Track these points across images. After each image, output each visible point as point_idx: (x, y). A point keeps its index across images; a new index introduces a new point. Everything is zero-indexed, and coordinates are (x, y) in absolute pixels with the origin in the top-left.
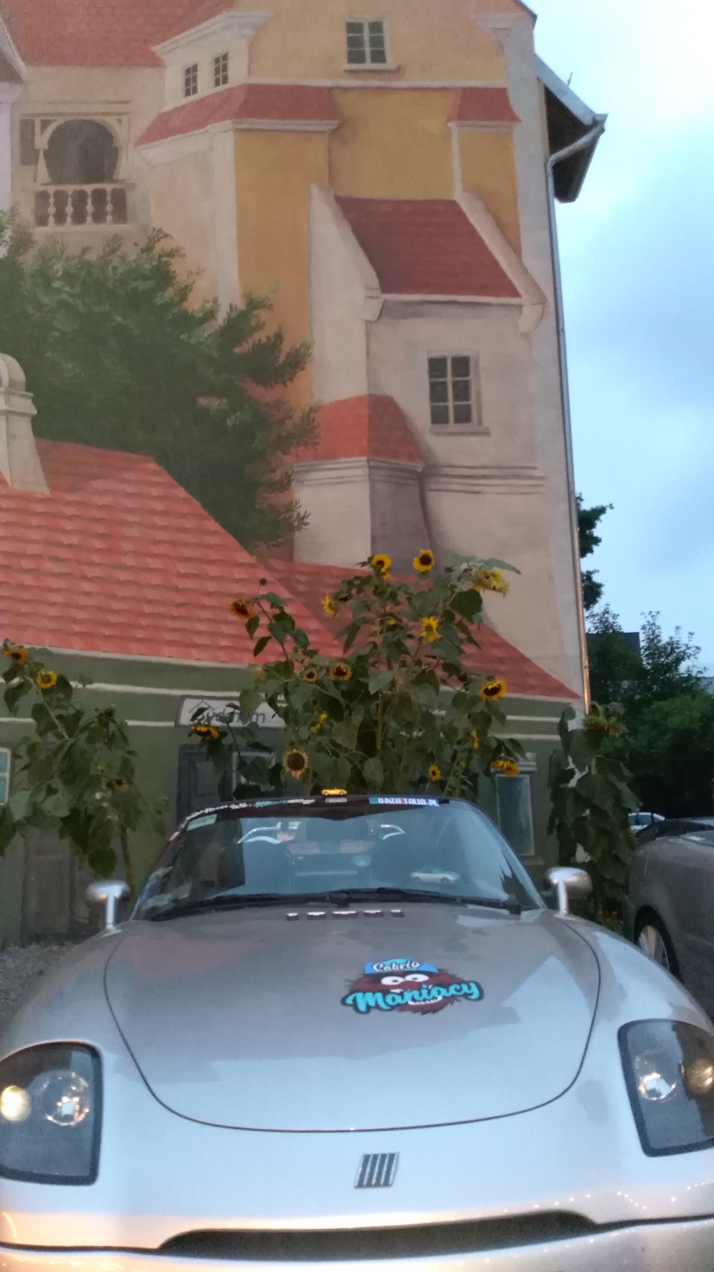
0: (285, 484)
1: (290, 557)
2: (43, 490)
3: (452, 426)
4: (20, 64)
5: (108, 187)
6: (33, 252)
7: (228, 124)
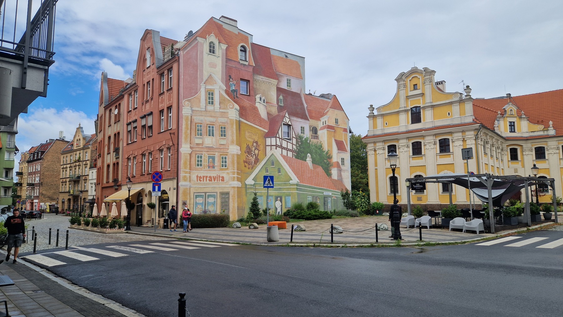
0: (331, 170)
1: (331, 178)
2: (313, 169)
3: (343, 165)
4: (309, 119)
5: (317, 135)
6: (311, 142)
7: (326, 129)
